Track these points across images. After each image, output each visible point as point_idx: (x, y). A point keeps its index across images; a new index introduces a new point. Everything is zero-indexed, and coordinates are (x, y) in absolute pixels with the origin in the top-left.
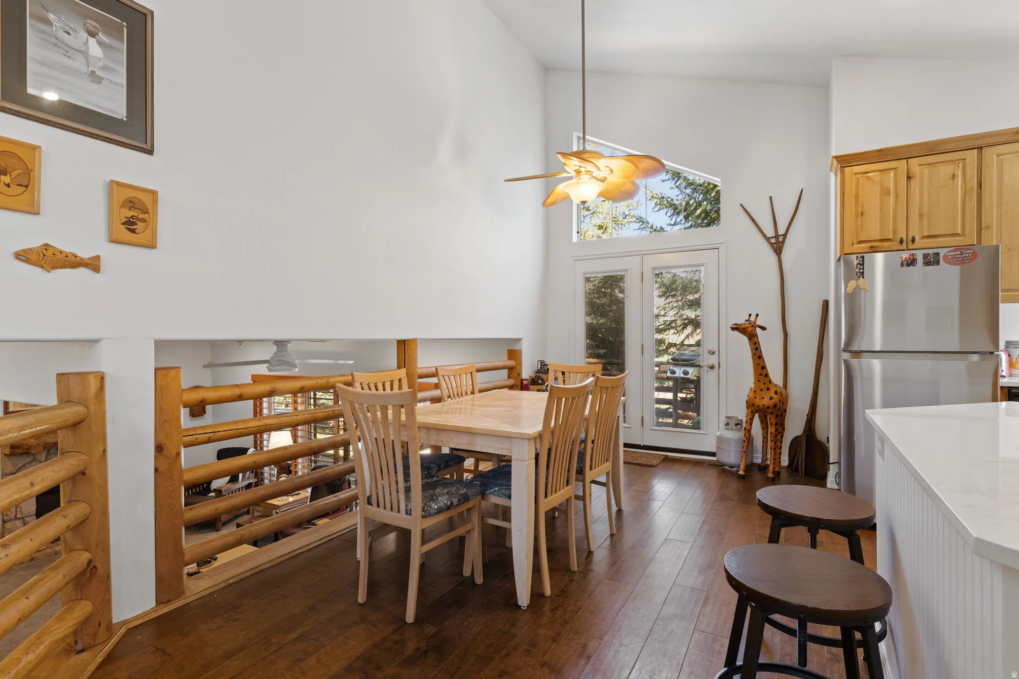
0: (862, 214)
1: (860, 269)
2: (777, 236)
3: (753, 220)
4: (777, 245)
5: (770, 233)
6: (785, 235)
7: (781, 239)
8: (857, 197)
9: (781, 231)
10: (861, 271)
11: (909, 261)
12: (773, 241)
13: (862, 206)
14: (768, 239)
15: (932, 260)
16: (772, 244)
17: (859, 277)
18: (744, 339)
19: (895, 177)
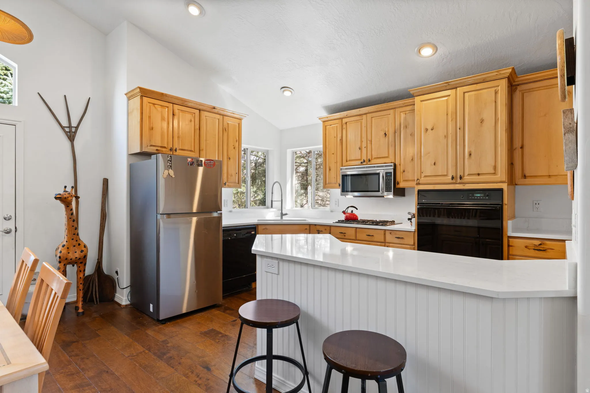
0: (152, 129)
1: (169, 164)
2: (70, 127)
3: (50, 110)
4: (71, 135)
5: (65, 123)
6: (77, 128)
7: (73, 130)
8: (150, 117)
9: (74, 124)
10: (170, 165)
11: (191, 163)
12: (67, 130)
13: (152, 124)
14: (63, 128)
15: (200, 163)
16: (66, 132)
17: (169, 168)
18: (62, 206)
19: (168, 110)
